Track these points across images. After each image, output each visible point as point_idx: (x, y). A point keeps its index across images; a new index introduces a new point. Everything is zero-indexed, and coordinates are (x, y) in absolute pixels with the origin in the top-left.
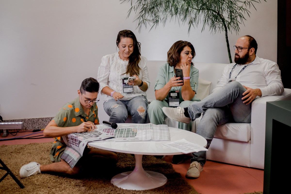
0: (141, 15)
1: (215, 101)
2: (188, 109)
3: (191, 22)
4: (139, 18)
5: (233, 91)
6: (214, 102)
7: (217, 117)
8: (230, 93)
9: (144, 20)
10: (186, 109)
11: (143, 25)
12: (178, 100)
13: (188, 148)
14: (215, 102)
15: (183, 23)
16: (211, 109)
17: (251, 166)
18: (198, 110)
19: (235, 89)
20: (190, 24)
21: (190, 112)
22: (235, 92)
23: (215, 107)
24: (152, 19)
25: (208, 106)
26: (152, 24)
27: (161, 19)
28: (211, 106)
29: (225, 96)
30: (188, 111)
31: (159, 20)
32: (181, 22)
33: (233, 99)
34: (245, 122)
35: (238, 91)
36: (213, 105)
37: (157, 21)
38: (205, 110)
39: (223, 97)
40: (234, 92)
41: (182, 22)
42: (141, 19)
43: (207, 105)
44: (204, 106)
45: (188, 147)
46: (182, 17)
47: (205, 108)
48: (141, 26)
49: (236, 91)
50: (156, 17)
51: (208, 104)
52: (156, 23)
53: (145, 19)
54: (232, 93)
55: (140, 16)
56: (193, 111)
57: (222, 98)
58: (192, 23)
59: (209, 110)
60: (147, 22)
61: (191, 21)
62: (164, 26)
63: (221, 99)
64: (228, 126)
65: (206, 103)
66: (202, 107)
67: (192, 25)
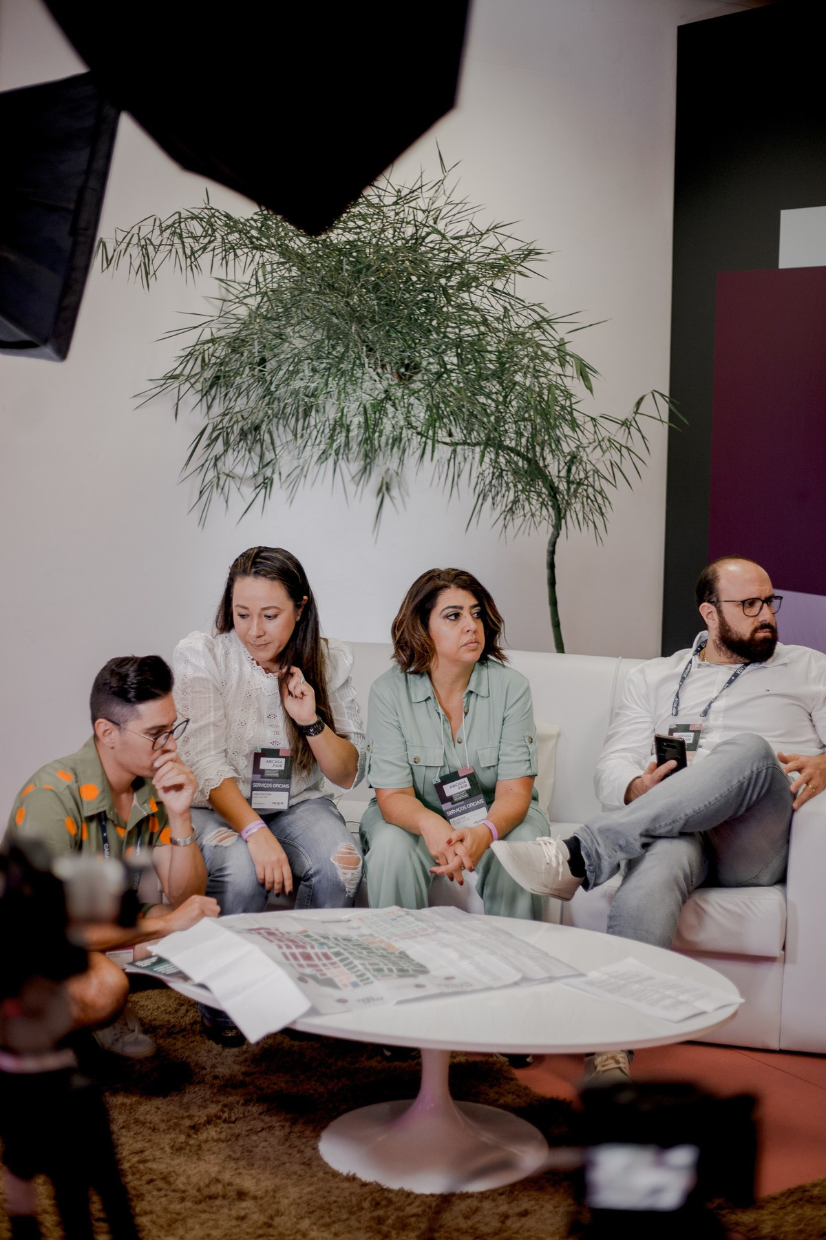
0: (210, 457)
1: (689, 811)
2: (583, 844)
3: (385, 488)
4: (203, 465)
5: (752, 772)
6: (682, 816)
7: (688, 871)
8: (741, 778)
9: (223, 477)
10: (574, 845)
11: (217, 497)
12: (478, 803)
13: (669, 997)
14: (686, 815)
15: (357, 490)
16: (670, 840)
17: (784, 1046)
18: (620, 847)
19: (761, 765)
20: (381, 495)
21: (589, 856)
22: (758, 774)
23: (682, 835)
24: (250, 473)
25: (657, 833)
26: (248, 491)
27: (280, 474)
28: (671, 830)
29: (724, 790)
30: (583, 853)
31: (276, 477)
32: (351, 487)
33: (746, 803)
34: (761, 882)
35: (770, 771)
36: (677, 827)
37: (267, 483)
38: (646, 846)
39: (717, 795)
40: (754, 776)
41: (354, 487)
42: (211, 474)
43: (657, 826)
44: (647, 830)
45: (668, 992)
46: (356, 466)
47: (650, 838)
48: (209, 500)
49: (764, 771)
50: (264, 467)
51: (663, 824)
52: (263, 491)
53: (227, 472)
54: (750, 779)
55: (206, 461)
56: (601, 851)
57: (712, 799)
58: (388, 489)
59: (661, 847)
60: (232, 485)
61: (387, 483)
62: (289, 501)
63: (710, 803)
64: (706, 901)
65: (656, 819)
66: (641, 835)
67: (387, 500)
